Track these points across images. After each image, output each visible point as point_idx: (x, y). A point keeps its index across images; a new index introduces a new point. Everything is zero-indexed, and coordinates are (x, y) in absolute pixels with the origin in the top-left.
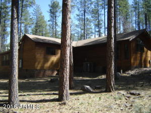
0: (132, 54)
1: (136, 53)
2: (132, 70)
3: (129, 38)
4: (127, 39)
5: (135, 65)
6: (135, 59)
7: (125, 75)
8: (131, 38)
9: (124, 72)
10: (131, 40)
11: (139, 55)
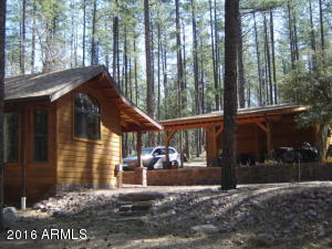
0: (59, 146)
1: (74, 142)
2: (60, 197)
3: (50, 91)
4: (43, 93)
5: (70, 181)
6: (70, 161)
7: (33, 213)
8: (58, 92)
9: (30, 205)
10: (56, 97)
11: (82, 148)
